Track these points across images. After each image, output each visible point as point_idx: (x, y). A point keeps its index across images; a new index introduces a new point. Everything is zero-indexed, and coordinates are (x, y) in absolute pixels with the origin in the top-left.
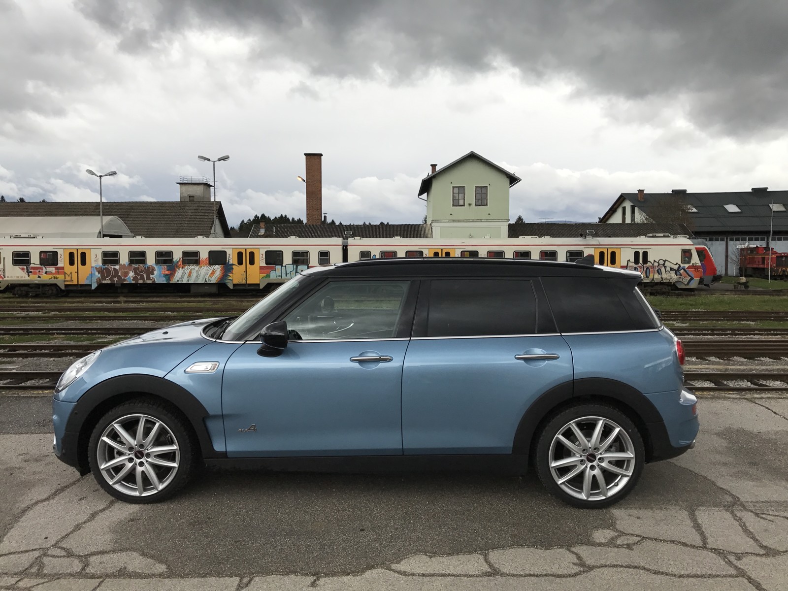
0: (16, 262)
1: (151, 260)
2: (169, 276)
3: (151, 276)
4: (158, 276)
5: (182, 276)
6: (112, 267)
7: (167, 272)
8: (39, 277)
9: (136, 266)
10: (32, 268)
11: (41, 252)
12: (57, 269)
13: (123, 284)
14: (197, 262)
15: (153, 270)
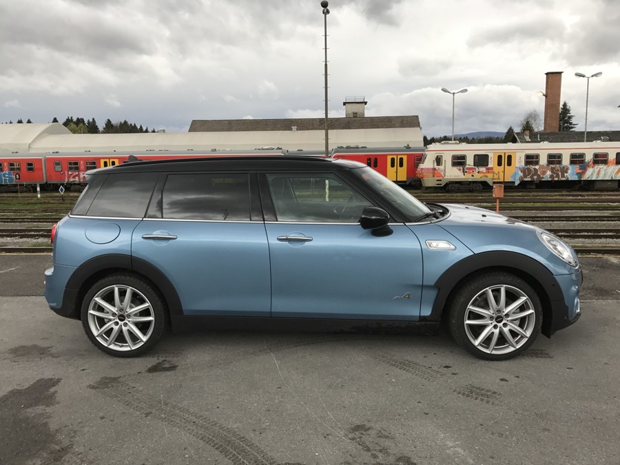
0: (454, 164)
1: (566, 161)
2: (580, 175)
3: (566, 174)
4: (571, 174)
5: (592, 174)
6: (532, 167)
7: (579, 171)
8: (473, 176)
9: (553, 166)
10: (468, 169)
11: (475, 155)
12: (488, 169)
13: (541, 182)
14: (605, 162)
15: (567, 169)
